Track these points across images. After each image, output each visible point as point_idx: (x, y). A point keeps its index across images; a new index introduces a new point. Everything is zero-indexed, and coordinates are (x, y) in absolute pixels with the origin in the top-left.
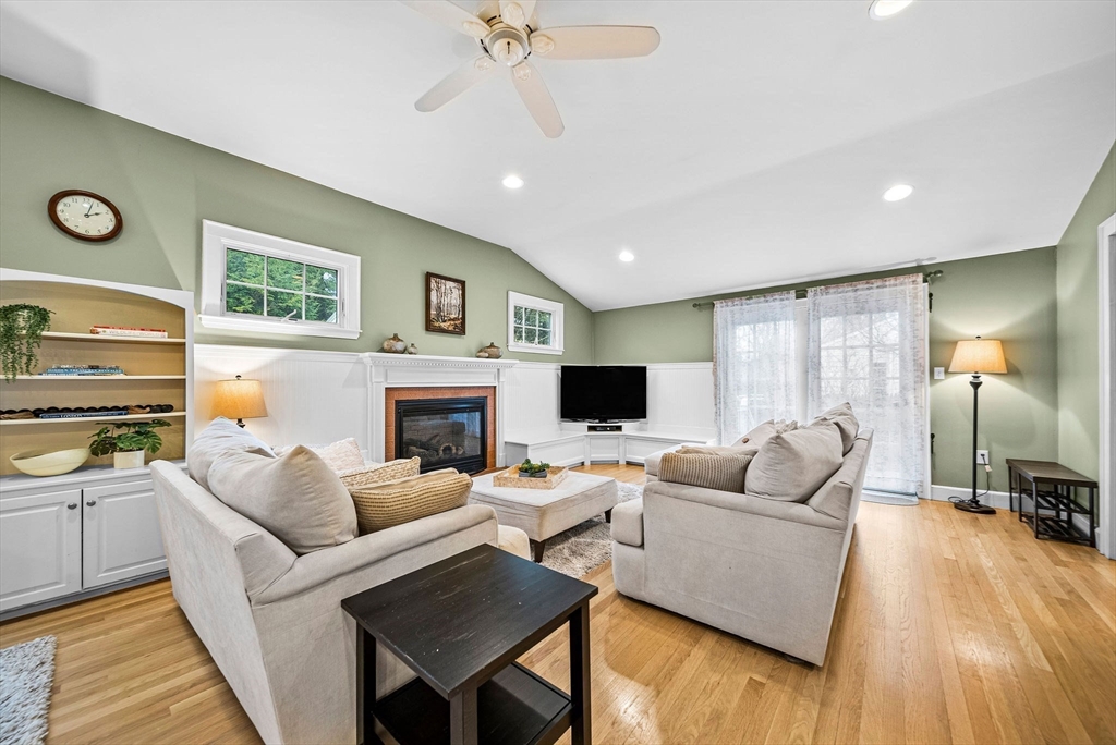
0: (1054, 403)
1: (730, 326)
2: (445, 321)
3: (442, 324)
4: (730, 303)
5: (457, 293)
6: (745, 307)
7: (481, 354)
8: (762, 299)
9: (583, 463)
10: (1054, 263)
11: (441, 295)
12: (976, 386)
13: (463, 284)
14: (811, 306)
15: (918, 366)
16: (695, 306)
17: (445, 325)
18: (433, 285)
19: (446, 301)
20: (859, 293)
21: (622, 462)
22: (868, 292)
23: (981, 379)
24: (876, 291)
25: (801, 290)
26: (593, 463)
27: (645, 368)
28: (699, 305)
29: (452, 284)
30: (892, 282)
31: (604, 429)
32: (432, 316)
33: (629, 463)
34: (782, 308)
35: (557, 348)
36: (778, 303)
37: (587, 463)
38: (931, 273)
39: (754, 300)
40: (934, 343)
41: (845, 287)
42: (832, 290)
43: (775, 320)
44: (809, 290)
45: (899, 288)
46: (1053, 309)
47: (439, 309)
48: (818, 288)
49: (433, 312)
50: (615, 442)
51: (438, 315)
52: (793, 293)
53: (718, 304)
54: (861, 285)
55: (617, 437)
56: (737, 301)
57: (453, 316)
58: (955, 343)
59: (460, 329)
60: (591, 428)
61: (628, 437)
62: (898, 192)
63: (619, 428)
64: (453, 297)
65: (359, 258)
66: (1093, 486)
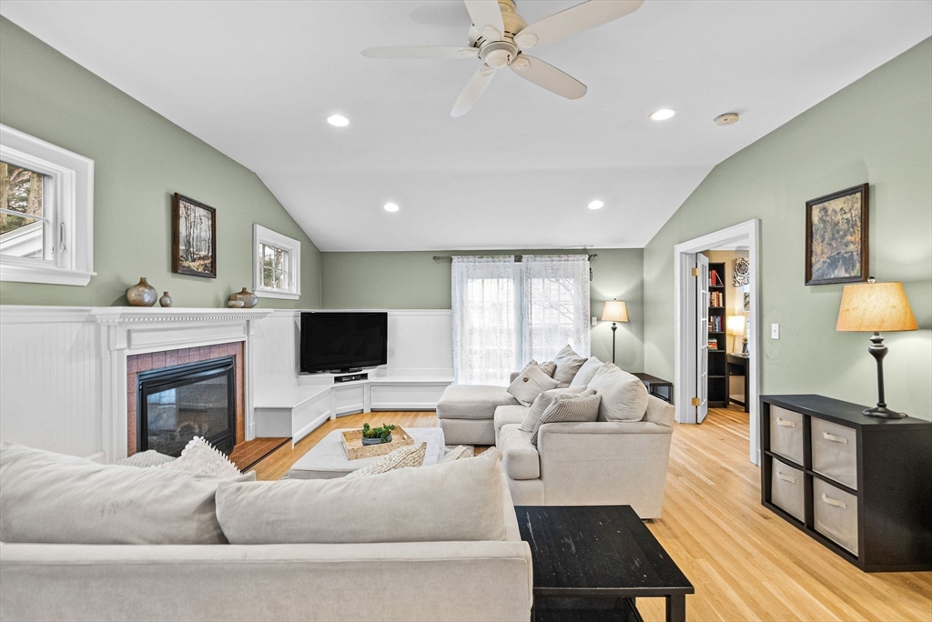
0: (643, 339)
1: (465, 280)
2: (194, 260)
3: (192, 264)
4: (465, 260)
5: (207, 223)
6: (477, 264)
7: (232, 303)
8: (491, 259)
9: (329, 419)
10: (642, 258)
11: (191, 226)
12: (614, 329)
13: (213, 212)
14: (524, 269)
15: (585, 315)
16: (435, 258)
17: (194, 265)
18: (182, 211)
19: (195, 233)
20: (554, 263)
21: (367, 410)
22: (559, 263)
23: (616, 325)
24: (563, 262)
25: (518, 256)
26: (339, 417)
27: (386, 314)
28: (439, 258)
29: (200, 212)
30: (572, 258)
31: (350, 379)
32: (181, 253)
33: (373, 411)
34: (505, 268)
35: (294, 291)
36: (502, 263)
37: (333, 418)
38: (592, 255)
39: (485, 259)
40: (592, 301)
41: (546, 258)
42: (538, 259)
43: (499, 277)
44: (524, 256)
45: (576, 262)
46: (642, 285)
47: (188, 243)
48: (530, 256)
49: (182, 247)
50: (359, 391)
51: (187, 251)
52: (513, 257)
53: (455, 259)
54: (555, 258)
55: (362, 386)
56: (471, 258)
57: (203, 253)
58: (604, 302)
59: (211, 271)
60: (337, 380)
61: (373, 385)
62: (596, 205)
63: (365, 376)
64: (203, 230)
65: (90, 163)
66: (670, 385)
